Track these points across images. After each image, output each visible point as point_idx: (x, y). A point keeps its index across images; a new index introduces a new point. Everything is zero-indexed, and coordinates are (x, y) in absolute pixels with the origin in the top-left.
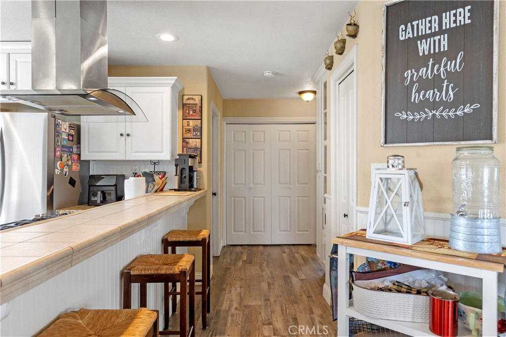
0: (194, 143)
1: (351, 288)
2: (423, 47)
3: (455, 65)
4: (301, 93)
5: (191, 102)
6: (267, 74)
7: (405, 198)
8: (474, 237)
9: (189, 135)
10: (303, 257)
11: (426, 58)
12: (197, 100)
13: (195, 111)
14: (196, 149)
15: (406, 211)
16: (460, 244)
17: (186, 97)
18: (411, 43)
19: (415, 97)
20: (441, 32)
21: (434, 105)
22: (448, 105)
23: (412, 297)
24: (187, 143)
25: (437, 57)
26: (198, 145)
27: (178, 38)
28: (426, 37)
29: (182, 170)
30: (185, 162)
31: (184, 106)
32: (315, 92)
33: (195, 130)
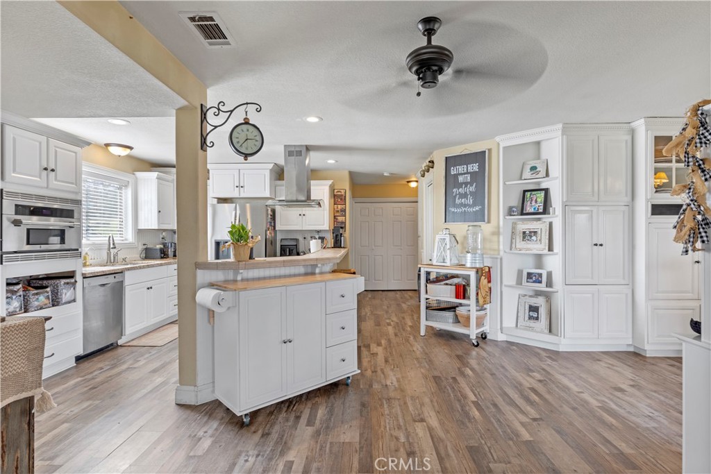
0: (340, 219)
1: (426, 286)
2: (461, 179)
3: (472, 189)
4: (408, 182)
5: (339, 193)
6: (385, 174)
7: (448, 247)
8: (474, 261)
9: (338, 214)
10: (410, 296)
11: (462, 184)
12: (343, 192)
13: (341, 199)
14: (342, 223)
15: (448, 251)
16: (468, 265)
17: (336, 191)
18: (456, 176)
19: (458, 201)
20: (467, 173)
21: (465, 206)
22: (470, 206)
23: (449, 287)
24: (337, 219)
25: (466, 184)
26: (344, 220)
27: (337, 161)
28: (462, 174)
29: (337, 235)
30: (339, 231)
31: (335, 196)
32: (417, 181)
33: (341, 211)
